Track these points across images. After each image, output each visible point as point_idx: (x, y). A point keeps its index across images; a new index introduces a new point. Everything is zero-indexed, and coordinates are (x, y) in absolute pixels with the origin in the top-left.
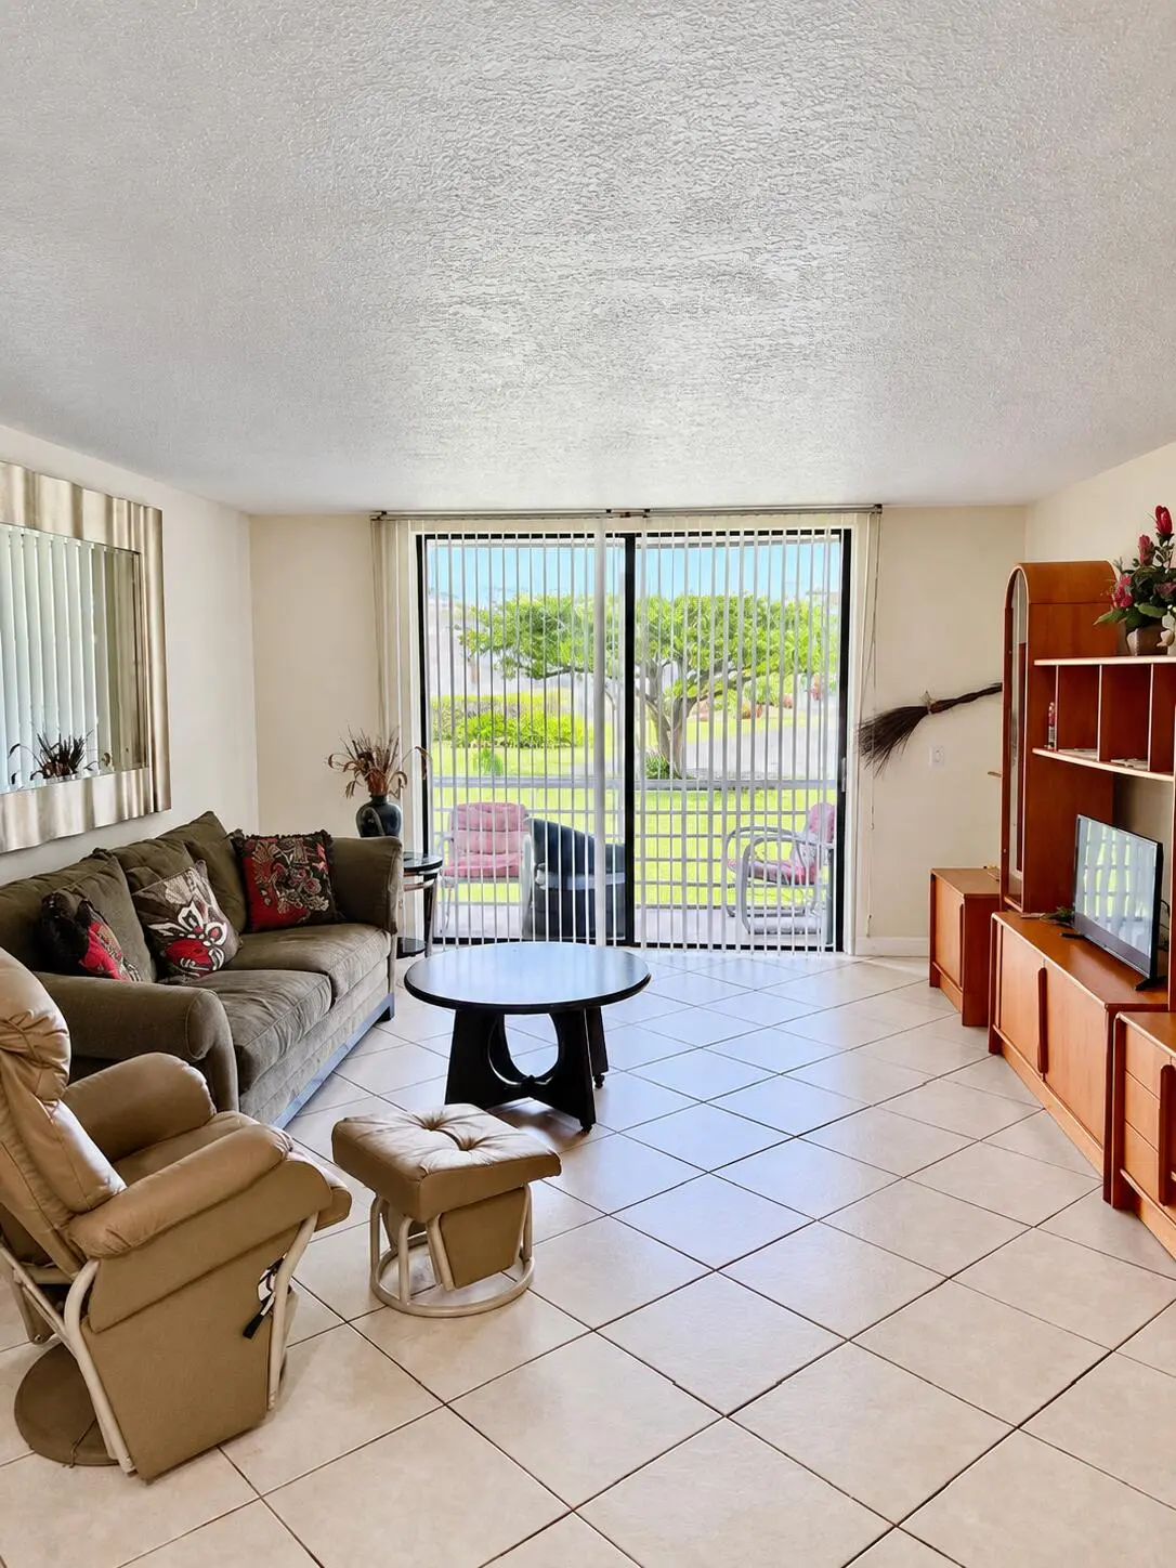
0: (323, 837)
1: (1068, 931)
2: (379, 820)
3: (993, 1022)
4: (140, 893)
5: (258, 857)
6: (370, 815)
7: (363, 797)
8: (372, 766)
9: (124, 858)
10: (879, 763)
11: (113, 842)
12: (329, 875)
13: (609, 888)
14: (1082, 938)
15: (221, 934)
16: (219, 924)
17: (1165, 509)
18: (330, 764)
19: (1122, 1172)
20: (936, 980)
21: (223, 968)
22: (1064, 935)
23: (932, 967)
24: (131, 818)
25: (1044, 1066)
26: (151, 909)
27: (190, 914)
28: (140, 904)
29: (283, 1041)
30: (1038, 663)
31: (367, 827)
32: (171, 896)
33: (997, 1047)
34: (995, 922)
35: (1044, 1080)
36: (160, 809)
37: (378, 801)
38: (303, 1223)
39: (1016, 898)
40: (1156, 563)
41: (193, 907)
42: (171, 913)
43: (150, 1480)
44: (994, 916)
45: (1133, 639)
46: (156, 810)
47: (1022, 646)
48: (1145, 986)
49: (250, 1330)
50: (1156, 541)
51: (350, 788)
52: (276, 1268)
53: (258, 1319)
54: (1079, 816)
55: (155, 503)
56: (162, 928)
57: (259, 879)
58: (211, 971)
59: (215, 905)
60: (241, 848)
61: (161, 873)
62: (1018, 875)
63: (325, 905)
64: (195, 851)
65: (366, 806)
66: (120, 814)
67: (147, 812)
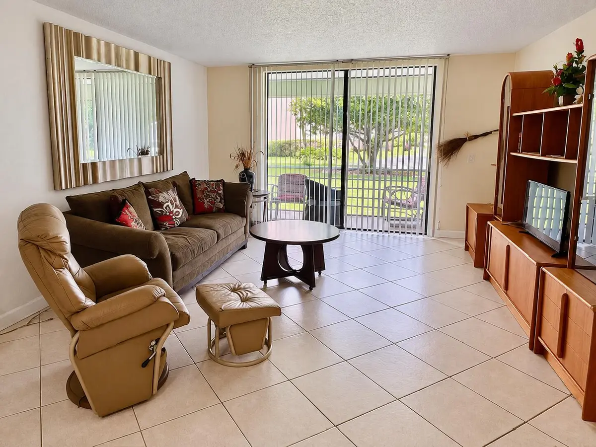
0: (222, 181)
1: (522, 230)
2: (247, 176)
3: (486, 267)
4: (150, 197)
5: (199, 188)
6: (243, 175)
7: (242, 169)
8: (244, 157)
9: (147, 186)
10: (446, 161)
11: (144, 180)
12: (224, 196)
13: (332, 208)
14: (528, 233)
15: (179, 212)
16: (179, 210)
17: (581, 40)
18: (230, 157)
19: (539, 338)
20: (467, 248)
21: (179, 226)
22: (520, 232)
23: (466, 243)
24: (157, 173)
25: (506, 287)
26: (154, 204)
27: (168, 206)
28: (149, 201)
30: (514, 115)
31: (242, 179)
32: (161, 199)
33: (487, 278)
34: (489, 225)
35: (506, 293)
36: (169, 169)
37: (246, 170)
38: (168, 325)
39: (500, 216)
40: (575, 65)
41: (169, 203)
42: (160, 205)
43: (104, 416)
44: (488, 222)
45: (561, 100)
47: (508, 107)
48: (555, 256)
49: (145, 364)
50: (575, 55)
51: (237, 167)
53: (148, 361)
54: (529, 181)
55: (167, 60)
56: (157, 210)
57: (198, 195)
58: (175, 227)
59: (178, 203)
60: (193, 183)
61: (159, 190)
62: (501, 206)
63: (221, 206)
64: (174, 184)
65: (242, 172)
66: (153, 171)
67: (164, 171)
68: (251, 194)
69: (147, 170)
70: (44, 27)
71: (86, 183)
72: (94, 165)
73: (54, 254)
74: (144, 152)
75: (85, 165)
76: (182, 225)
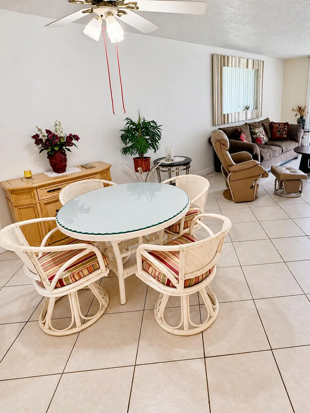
0: (287, 124)
2: (302, 121)
4: (251, 130)
5: (275, 127)
6: (300, 120)
7: (299, 116)
8: (300, 110)
9: (250, 125)
11: (248, 122)
12: (287, 131)
15: (264, 138)
18: (293, 110)
21: (264, 144)
24: (254, 118)
26: (252, 133)
29: (270, 156)
31: (299, 122)
32: (256, 131)
36: (260, 117)
37: (302, 117)
38: (260, 176)
41: (260, 133)
42: (256, 134)
43: (237, 203)
46: (259, 117)
49: (251, 188)
51: (296, 115)
52: (256, 181)
56: (254, 136)
57: (275, 130)
58: (262, 145)
59: (264, 133)
60: (272, 124)
61: (256, 127)
63: (286, 136)
64: (263, 125)
65: (299, 118)
66: (252, 117)
67: (257, 118)
68: (303, 131)
69: (249, 117)
70: (212, 56)
71: (224, 123)
72: (228, 115)
73: (224, 145)
74: (247, 108)
75: (224, 115)
76: (266, 144)
